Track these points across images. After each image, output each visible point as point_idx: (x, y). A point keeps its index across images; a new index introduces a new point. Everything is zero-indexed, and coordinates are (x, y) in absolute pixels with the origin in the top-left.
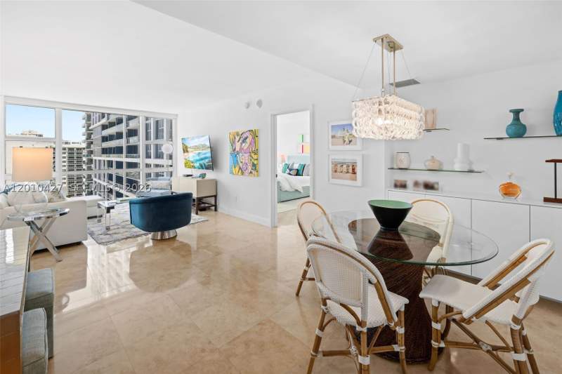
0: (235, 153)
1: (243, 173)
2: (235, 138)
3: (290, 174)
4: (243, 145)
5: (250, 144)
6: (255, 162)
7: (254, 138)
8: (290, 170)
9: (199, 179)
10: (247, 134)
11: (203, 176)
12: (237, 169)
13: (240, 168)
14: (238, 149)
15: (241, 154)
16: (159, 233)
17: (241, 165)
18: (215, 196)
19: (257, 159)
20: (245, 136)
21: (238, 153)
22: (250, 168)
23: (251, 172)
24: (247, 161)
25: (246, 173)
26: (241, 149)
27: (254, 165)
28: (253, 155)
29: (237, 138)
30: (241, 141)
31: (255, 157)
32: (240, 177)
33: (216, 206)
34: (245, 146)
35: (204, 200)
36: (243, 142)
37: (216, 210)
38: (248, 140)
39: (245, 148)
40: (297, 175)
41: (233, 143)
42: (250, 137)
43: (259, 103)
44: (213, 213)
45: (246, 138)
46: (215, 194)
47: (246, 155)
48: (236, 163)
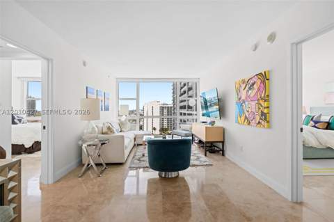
0: (241, 103)
1: (249, 123)
2: (241, 87)
3: (314, 126)
4: (250, 92)
5: (259, 89)
6: (266, 111)
7: (263, 82)
8: (316, 122)
9: (209, 126)
10: (254, 79)
11: (213, 123)
12: (243, 118)
13: (246, 117)
14: (243, 98)
15: (246, 103)
16: (163, 173)
17: (247, 114)
18: (223, 142)
19: (268, 107)
20: (252, 82)
21: (244, 101)
22: (258, 119)
23: (259, 123)
24: (254, 110)
25: (253, 123)
26: (248, 97)
27: (263, 114)
28: (262, 103)
29: (243, 86)
30: (247, 88)
31: (266, 104)
32: (246, 128)
33: (223, 151)
34: (252, 93)
35: (214, 144)
36: (250, 89)
37: (223, 155)
38: (255, 86)
39: (252, 95)
40: (327, 129)
41: (238, 92)
42: (259, 81)
43: (272, 38)
44: (221, 157)
45: (253, 84)
46: (222, 140)
47: (253, 103)
48: (241, 112)
